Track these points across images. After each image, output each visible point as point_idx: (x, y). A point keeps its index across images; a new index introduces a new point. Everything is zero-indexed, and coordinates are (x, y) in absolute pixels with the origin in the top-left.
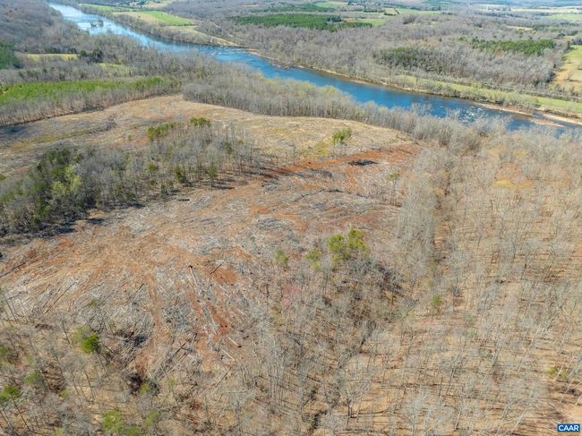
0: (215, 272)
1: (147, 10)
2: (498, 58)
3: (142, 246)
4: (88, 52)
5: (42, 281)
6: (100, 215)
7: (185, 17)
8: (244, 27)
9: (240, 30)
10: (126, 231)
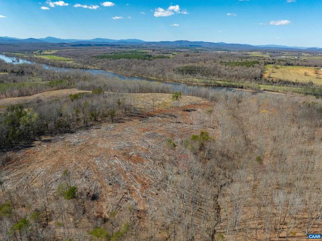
0: (130, 158)
1: (44, 55)
2: (235, 68)
3: (81, 149)
4: (15, 71)
5: (19, 172)
6: (49, 138)
7: (67, 57)
8: (102, 60)
9: (100, 62)
10: (69, 144)
